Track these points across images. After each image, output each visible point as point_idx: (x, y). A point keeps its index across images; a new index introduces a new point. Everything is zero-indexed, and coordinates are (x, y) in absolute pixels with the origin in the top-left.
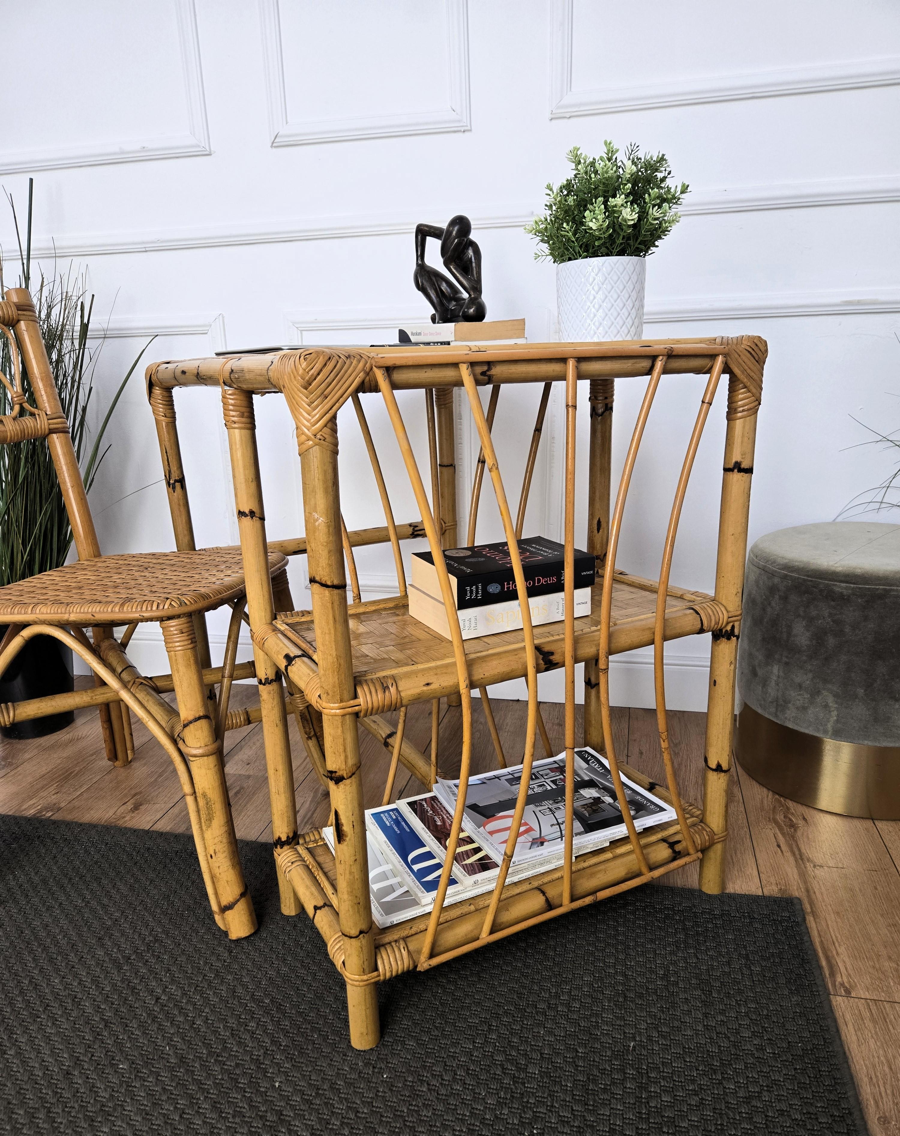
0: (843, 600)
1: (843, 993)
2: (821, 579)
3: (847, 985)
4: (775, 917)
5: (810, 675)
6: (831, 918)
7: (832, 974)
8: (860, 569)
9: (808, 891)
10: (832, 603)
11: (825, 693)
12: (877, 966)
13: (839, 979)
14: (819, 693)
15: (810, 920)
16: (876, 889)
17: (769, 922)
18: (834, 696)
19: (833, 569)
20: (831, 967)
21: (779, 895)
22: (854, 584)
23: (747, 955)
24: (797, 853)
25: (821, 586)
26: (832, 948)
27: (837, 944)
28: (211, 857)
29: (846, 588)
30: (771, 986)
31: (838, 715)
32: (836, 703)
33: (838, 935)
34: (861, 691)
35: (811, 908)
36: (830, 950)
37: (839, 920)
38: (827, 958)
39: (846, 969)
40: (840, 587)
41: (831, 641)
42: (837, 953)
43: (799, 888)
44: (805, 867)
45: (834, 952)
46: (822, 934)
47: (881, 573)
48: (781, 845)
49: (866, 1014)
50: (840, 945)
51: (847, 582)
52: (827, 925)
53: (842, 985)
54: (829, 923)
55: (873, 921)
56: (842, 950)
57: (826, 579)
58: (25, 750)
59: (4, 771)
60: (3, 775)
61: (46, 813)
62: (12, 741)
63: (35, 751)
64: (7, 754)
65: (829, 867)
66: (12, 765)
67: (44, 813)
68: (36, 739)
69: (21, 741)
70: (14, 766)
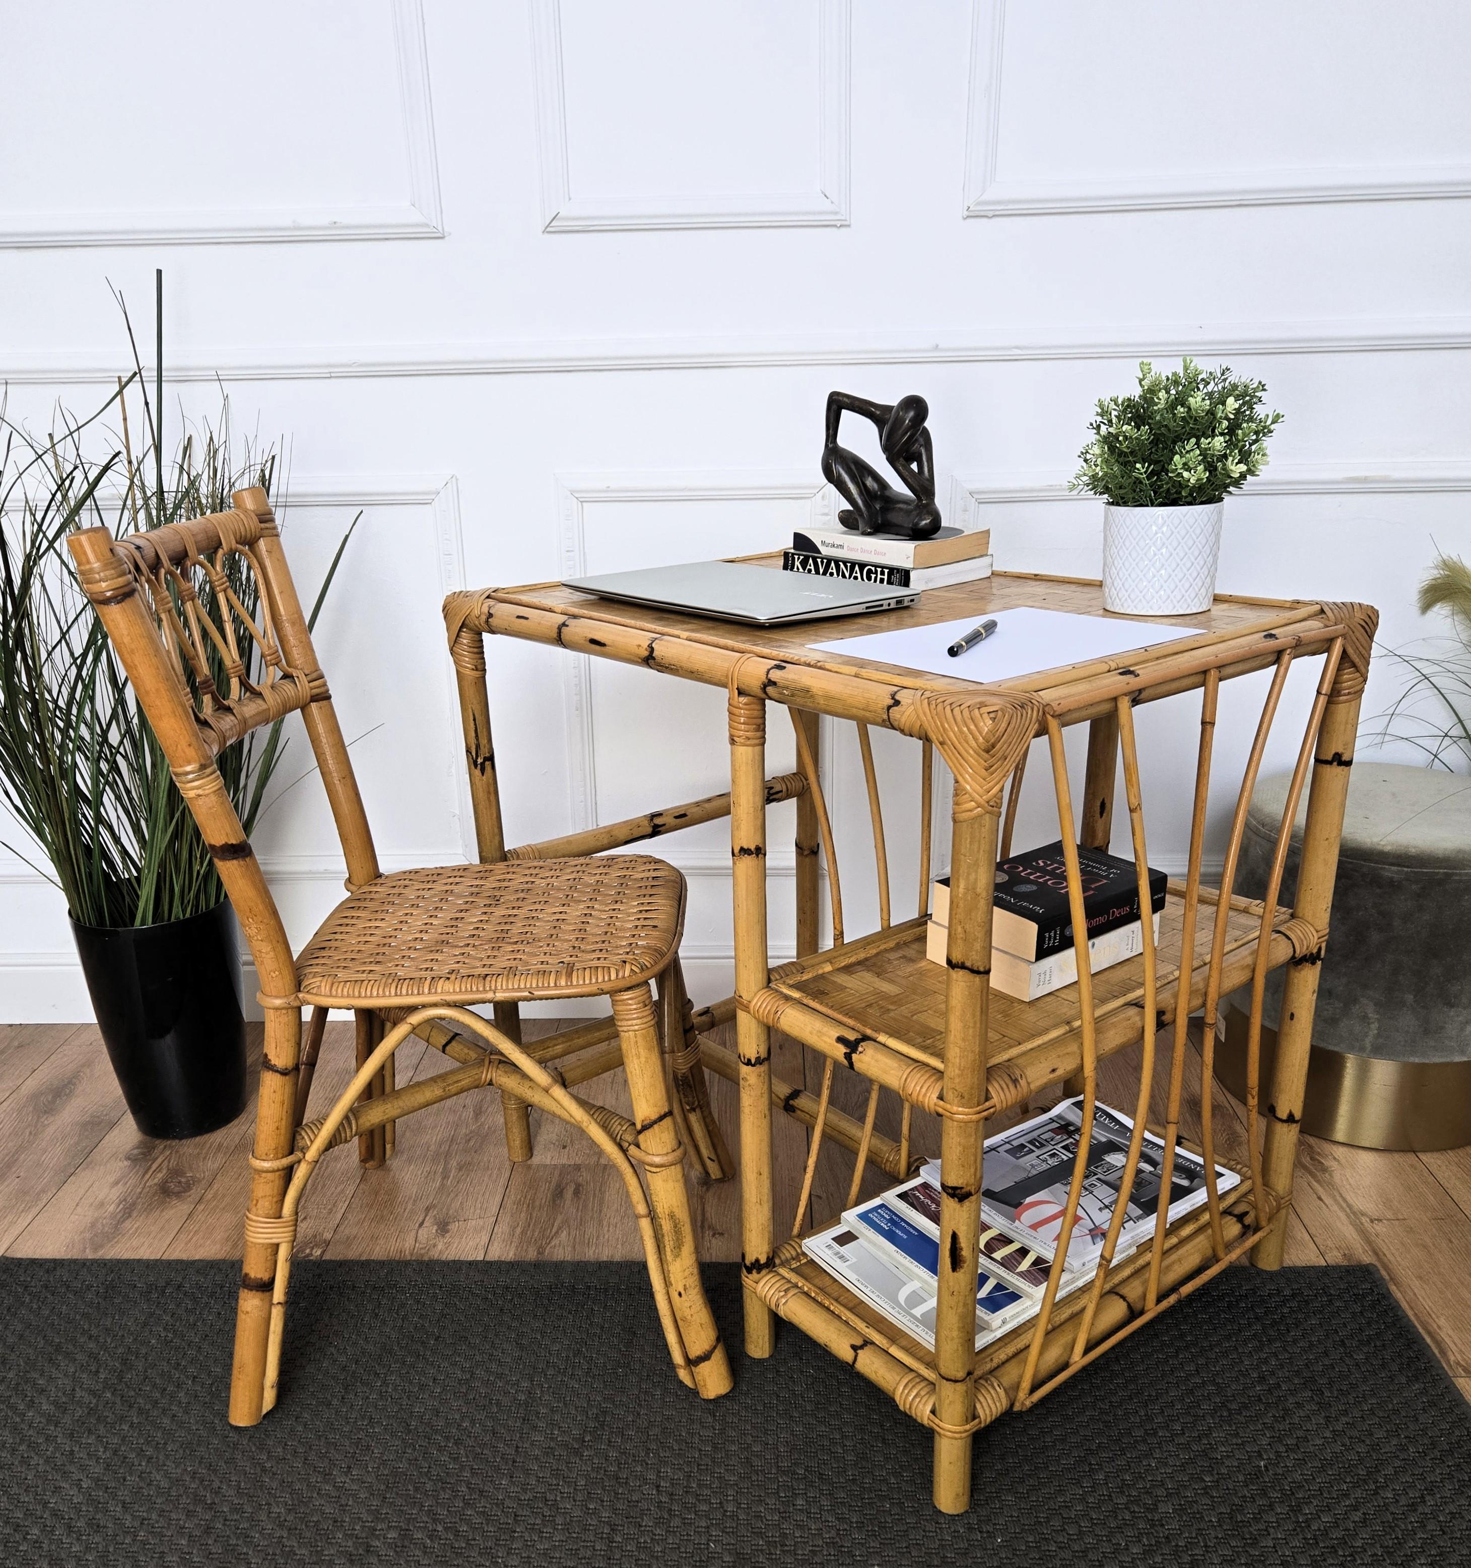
0: (1394, 886)
1: (1463, 1374)
2: (1365, 860)
3: (1463, 1363)
4: (1356, 1291)
5: (1344, 980)
6: (1416, 1284)
7: (1443, 1352)
8: (1415, 848)
9: (1376, 1254)
10: (1378, 891)
11: (1364, 1001)
13: (1452, 1358)
14: (1355, 1001)
15: (1393, 1288)
16: (1451, 1241)
17: (1351, 1297)
18: (1376, 1005)
19: (1380, 848)
20: (1438, 1343)
21: (1345, 1263)
22: (1408, 867)
23: (1342, 1341)
24: (1344, 1205)
25: (1365, 870)
26: (1430, 1321)
27: (1434, 1316)
28: (680, 1294)
29: (1398, 873)
30: (1383, 1375)
31: (1379, 1028)
32: (1378, 1013)
33: (1430, 1304)
34: (1410, 998)
35: (1389, 1275)
36: (1428, 1323)
37: (1425, 1286)
38: (1430, 1333)
39: (1455, 1344)
40: (1390, 872)
41: (1375, 937)
42: (1439, 1327)
43: (1365, 1251)
44: (1362, 1224)
45: (1435, 1326)
46: (1413, 1305)
47: (1440, 853)
48: (1323, 1197)
50: (1438, 1317)
51: (1399, 865)
52: (1415, 1294)
53: (1458, 1363)
54: (1416, 1290)
55: (1462, 1284)
56: (1442, 1322)
57: (1370, 861)
58: (203, 1156)
59: (195, 1193)
60: (198, 1199)
61: (311, 1251)
62: (169, 1142)
63: (220, 1155)
64: (178, 1164)
65: (1388, 1220)
66: (199, 1181)
67: (308, 1251)
68: (206, 1137)
69: (184, 1141)
70: (203, 1182)
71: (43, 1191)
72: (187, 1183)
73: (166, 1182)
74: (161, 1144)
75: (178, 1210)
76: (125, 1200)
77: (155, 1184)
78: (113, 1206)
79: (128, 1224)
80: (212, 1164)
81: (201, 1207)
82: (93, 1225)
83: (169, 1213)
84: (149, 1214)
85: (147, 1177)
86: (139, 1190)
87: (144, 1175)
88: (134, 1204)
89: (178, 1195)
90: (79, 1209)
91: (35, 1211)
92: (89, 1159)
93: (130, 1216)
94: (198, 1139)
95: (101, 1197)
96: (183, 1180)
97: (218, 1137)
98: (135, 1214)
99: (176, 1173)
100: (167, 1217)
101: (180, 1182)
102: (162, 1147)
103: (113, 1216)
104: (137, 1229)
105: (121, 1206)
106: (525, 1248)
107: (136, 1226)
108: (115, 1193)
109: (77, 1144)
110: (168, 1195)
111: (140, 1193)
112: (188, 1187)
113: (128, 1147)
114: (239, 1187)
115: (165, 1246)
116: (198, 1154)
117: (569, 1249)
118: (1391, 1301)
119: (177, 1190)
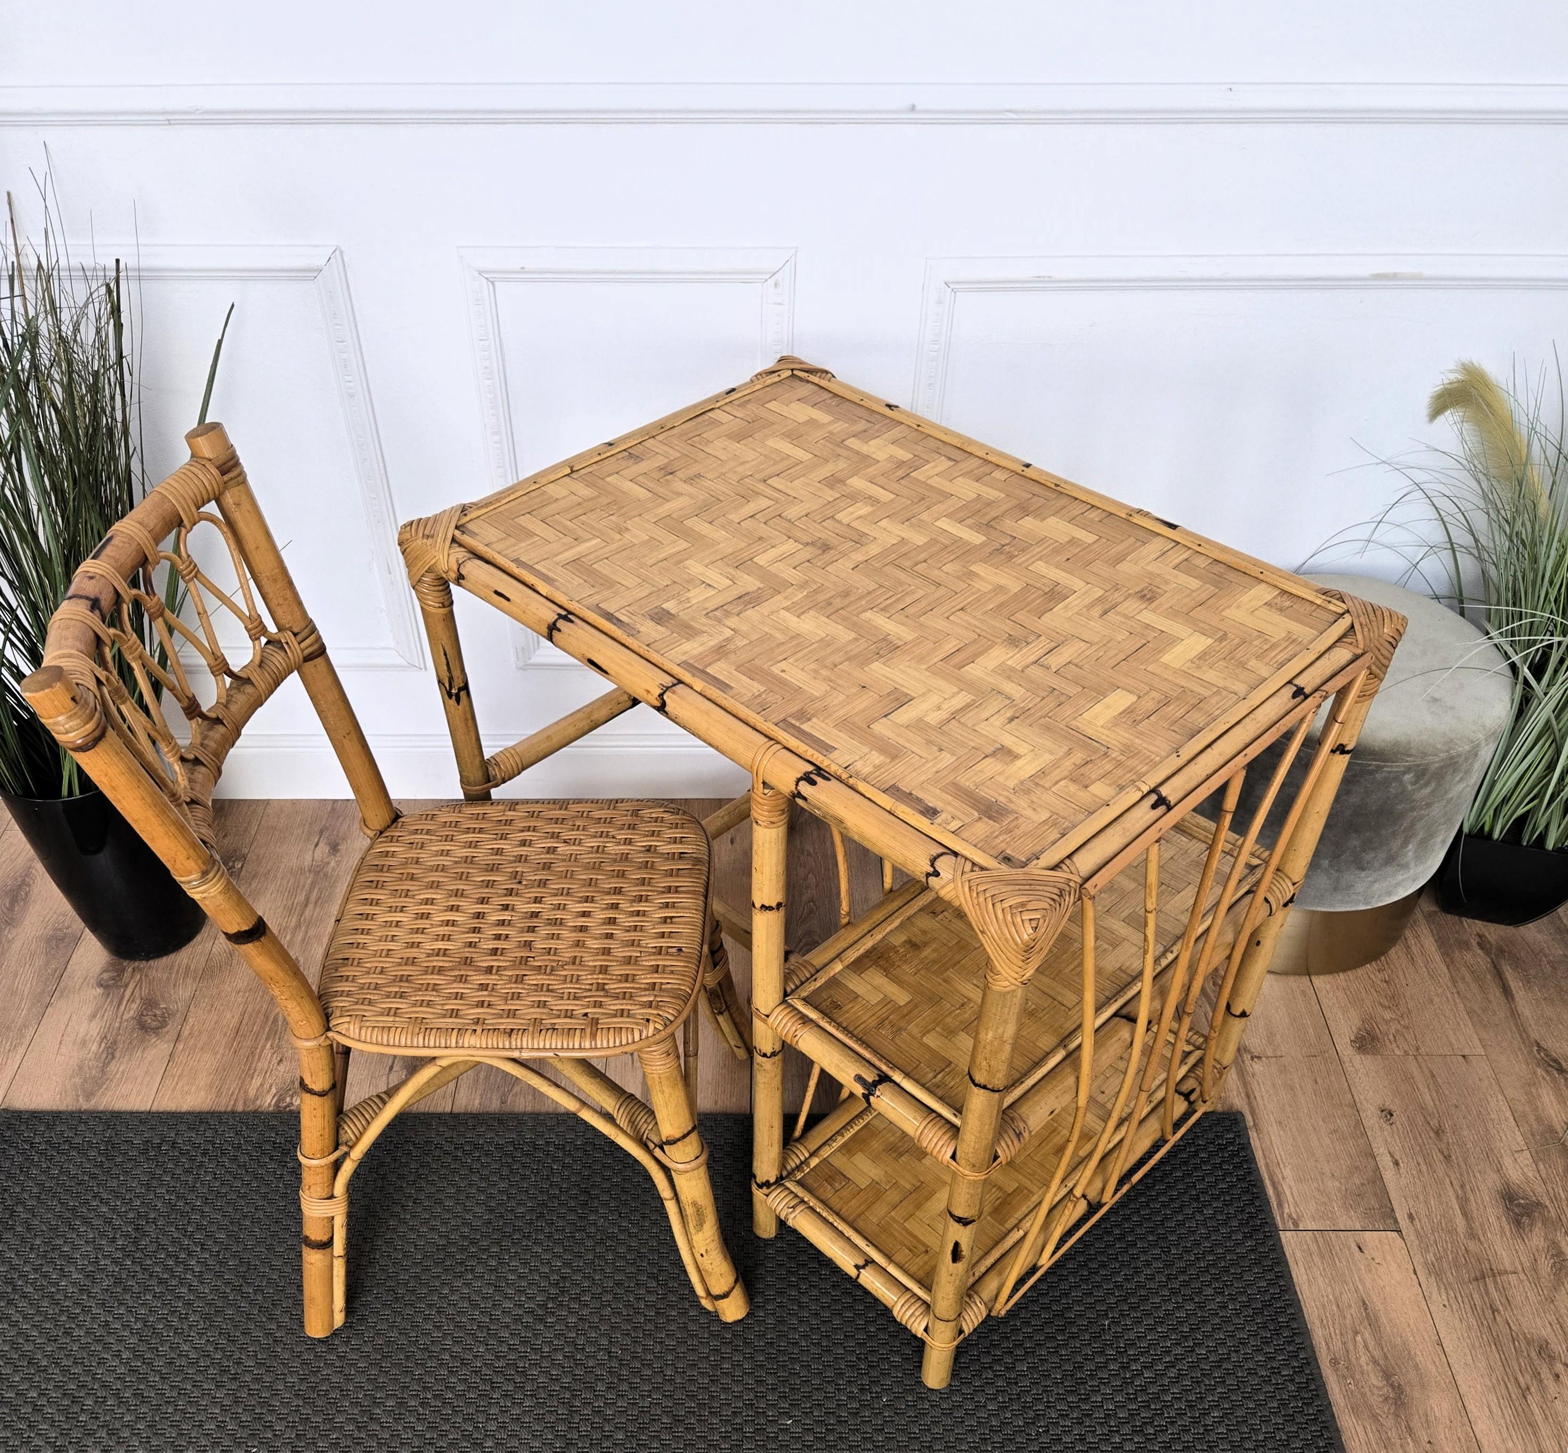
1: (1291, 1226)
3: (1294, 1216)
4: (1220, 1142)
6: (1274, 1131)
7: (1280, 1205)
9: (1249, 1100)
12: (1322, 1188)
13: (1286, 1211)
15: (1253, 1135)
20: (1278, 1195)
26: (1277, 1171)
27: (1282, 1166)
33: (1281, 1151)
35: (1252, 1120)
36: (1275, 1173)
37: (1282, 1132)
38: (1273, 1185)
39: (1293, 1195)
42: (1283, 1178)
43: (1239, 1094)
44: (1243, 1061)
45: (1280, 1177)
46: (1267, 1154)
49: (1314, 1248)
50: (1285, 1166)
52: (1271, 1141)
53: (1290, 1216)
54: (1272, 1136)
55: (1315, 1129)
56: (1287, 1172)
58: (172, 981)
59: (172, 1028)
60: (176, 1036)
61: (291, 1099)
62: (136, 964)
63: (189, 981)
64: (149, 993)
65: (1267, 1057)
66: (174, 1015)
67: (288, 1099)
68: (172, 956)
69: (151, 962)
70: (178, 1016)
71: (25, 1026)
72: (163, 1016)
73: (142, 1015)
74: (129, 966)
75: (159, 1049)
76: (106, 1037)
77: (132, 1018)
78: (95, 1044)
79: (113, 1066)
80: (184, 993)
81: (180, 1046)
82: (81, 1068)
83: (151, 1054)
84: (131, 1055)
85: (122, 1008)
86: (117, 1025)
87: (119, 1006)
88: (115, 1042)
89: (156, 1030)
90: (63, 1050)
91: (21, 1050)
92: (62, 985)
93: (113, 1058)
94: (164, 959)
95: (82, 1032)
96: (158, 1012)
97: (183, 956)
98: (118, 1054)
99: (150, 1003)
100: (149, 1058)
101: (155, 1016)
102: (130, 969)
103: (97, 1057)
104: (123, 1073)
105: (103, 1045)
106: (489, 1095)
107: (121, 1069)
108: (94, 1029)
109: (47, 964)
110: (146, 1031)
111: (119, 1029)
112: (164, 1024)
113: (97, 969)
114: (213, 1023)
115: (153, 1093)
116: (168, 979)
117: (530, 1097)
118: (1249, 1152)
119: (154, 1024)
